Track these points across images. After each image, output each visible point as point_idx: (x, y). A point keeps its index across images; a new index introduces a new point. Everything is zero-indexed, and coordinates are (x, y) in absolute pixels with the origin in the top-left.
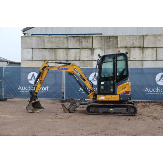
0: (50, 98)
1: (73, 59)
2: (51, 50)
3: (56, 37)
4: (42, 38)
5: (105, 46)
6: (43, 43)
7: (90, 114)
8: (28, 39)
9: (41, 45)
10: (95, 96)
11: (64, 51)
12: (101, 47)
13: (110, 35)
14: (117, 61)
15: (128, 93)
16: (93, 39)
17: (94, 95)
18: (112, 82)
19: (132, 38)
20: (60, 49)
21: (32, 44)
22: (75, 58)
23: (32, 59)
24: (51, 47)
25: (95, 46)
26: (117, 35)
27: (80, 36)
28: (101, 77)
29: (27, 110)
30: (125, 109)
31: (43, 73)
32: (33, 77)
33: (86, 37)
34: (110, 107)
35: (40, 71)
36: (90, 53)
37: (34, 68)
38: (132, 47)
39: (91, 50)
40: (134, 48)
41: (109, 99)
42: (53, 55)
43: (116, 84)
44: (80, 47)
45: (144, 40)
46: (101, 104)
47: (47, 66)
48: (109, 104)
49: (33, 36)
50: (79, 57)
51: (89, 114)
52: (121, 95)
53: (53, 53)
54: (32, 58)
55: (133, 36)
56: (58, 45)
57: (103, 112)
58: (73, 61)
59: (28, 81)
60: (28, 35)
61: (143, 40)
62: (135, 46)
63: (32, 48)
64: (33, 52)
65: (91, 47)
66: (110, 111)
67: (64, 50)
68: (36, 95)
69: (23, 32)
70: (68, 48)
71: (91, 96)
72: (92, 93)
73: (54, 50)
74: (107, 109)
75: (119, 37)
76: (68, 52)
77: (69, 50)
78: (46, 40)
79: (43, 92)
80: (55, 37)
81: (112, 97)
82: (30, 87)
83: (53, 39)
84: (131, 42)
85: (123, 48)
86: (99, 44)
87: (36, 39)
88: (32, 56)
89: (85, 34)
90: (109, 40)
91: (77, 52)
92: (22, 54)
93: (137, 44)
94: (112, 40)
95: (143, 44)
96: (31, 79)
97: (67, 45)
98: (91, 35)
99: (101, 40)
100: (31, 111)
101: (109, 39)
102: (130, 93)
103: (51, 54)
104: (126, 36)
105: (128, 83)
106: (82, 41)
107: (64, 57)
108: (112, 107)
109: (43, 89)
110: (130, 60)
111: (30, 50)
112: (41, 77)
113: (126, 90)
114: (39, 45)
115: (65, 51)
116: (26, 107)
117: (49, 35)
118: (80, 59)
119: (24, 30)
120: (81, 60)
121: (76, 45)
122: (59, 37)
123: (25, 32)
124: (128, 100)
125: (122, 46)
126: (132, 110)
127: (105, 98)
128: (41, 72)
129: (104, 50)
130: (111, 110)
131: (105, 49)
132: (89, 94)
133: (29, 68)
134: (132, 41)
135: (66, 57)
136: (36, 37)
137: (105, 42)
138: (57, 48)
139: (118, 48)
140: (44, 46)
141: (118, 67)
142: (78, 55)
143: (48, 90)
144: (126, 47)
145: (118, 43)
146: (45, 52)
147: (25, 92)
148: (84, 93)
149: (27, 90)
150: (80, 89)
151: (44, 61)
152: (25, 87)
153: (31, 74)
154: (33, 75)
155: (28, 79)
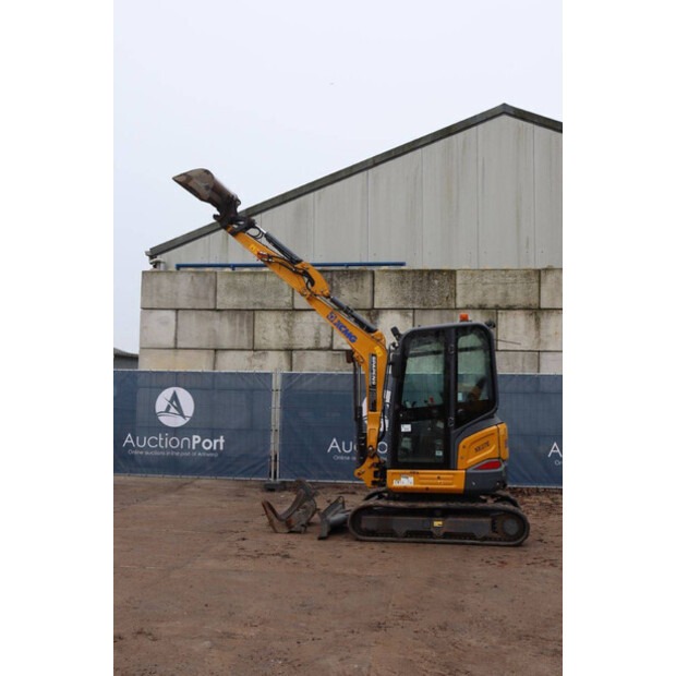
0: (229, 474)
1: (310, 343)
2: (238, 317)
3: (255, 274)
4: (208, 278)
5: (413, 302)
6: (211, 293)
7: (361, 541)
8: (165, 281)
9: (206, 298)
10: (381, 473)
12: (401, 305)
13: (430, 267)
14: (457, 350)
15: (496, 465)
16: (377, 279)
17: (377, 469)
18: (440, 425)
19: (503, 276)
20: (267, 313)
21: (176, 294)
22: (317, 342)
23: (176, 343)
24: (238, 306)
25: (381, 303)
26: (452, 268)
27: (332, 271)
28: (403, 408)
30: (487, 521)
32: (174, 403)
33: (352, 272)
34: (431, 514)
37: (177, 373)
38: (501, 305)
40: (509, 312)
41: (430, 486)
42: (242, 332)
43: (453, 432)
45: (540, 286)
46: (401, 505)
48: (431, 505)
49: (182, 269)
50: (329, 339)
51: (357, 540)
52: (470, 471)
53: (245, 325)
54: (176, 339)
55: (506, 270)
56: (259, 300)
57: (410, 534)
58: (308, 349)
59: (155, 415)
60: (166, 267)
61: (536, 284)
62: (512, 303)
63: (177, 307)
64: (179, 321)
65: (369, 306)
66: (432, 530)
67: (280, 314)
69: (151, 257)
70: (294, 310)
71: (366, 473)
72: (368, 462)
73: (247, 314)
74: (423, 521)
75: (458, 273)
76: (293, 322)
77: (298, 314)
78: (221, 283)
79: (204, 454)
80: (252, 273)
81: (439, 478)
82: (164, 437)
83: (246, 279)
84: (500, 292)
85: (474, 309)
86: (395, 296)
87: (189, 280)
88: (176, 334)
89: (349, 265)
90: (428, 284)
92: (143, 328)
93: (518, 297)
94: (436, 282)
95: (537, 298)
96: (167, 410)
97: (288, 299)
98: (369, 268)
99: (402, 282)
101: (428, 279)
102: (503, 466)
103: (238, 327)
104: (483, 270)
105: (495, 427)
106: (338, 287)
107: (280, 337)
108: (438, 513)
109: (207, 444)
110: (497, 351)
111: (171, 314)
113: (489, 452)
114: (197, 297)
115: (282, 317)
117: (234, 266)
118: (332, 345)
119: (154, 254)
120: (335, 348)
122: (265, 273)
123: (159, 258)
124: (498, 488)
125: (470, 302)
126: (511, 527)
127: (415, 483)
129: (411, 314)
130: (437, 524)
131: (414, 312)
133: (162, 373)
134: (500, 287)
135: (287, 337)
136: (189, 272)
137: (414, 288)
138: (258, 307)
139: (456, 309)
140: (215, 301)
141: (460, 372)
142: (325, 332)
143: (221, 448)
144: (482, 308)
145: (458, 292)
146: (217, 322)
147: (147, 453)
148: (342, 458)
149: (154, 449)
150: (332, 446)
151: (213, 351)
152: (145, 438)
153: (167, 393)
154: (175, 397)
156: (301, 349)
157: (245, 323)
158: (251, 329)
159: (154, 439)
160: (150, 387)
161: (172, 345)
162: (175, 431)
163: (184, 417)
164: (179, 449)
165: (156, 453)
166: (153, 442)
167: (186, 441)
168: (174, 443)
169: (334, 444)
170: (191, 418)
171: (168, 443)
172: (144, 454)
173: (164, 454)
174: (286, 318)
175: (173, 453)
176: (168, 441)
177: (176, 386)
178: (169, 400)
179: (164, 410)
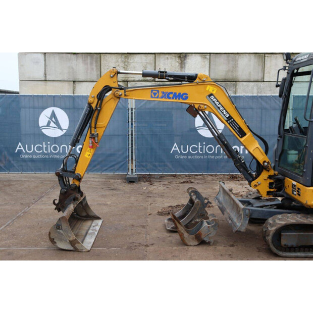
2: (89, 57)
11: (120, 60)
17: (272, 181)
23: (46, 77)
29: (52, 241)
31: (100, 110)
32: (53, 119)
35: (90, 104)
36: (178, 64)
37: (54, 97)
39: (180, 57)
42: (93, 69)
53: (94, 65)
54: (45, 74)
59: (39, 129)
64: (47, 61)
71: (262, 184)
73: (96, 56)
76: (128, 62)
77: (131, 57)
82: (46, 144)
88: (45, 71)
91: (148, 62)
92: (21, 66)
96: (48, 125)
100: (68, 247)
103: (89, 65)
110: (264, 81)
111: (41, 56)
116: (50, 233)
128: (94, 106)
131: (210, 56)
132: (254, 179)
133: (42, 96)
146: (74, 62)
147: (35, 157)
148: (181, 157)
149: (40, 154)
150: (173, 149)
151: (73, 82)
152: (32, 146)
153: (47, 112)
154: (53, 115)
155: (40, 126)
156: (133, 81)
157: (94, 63)
158: (99, 67)
159: (40, 146)
160: (34, 108)
161: (43, 78)
162: (55, 140)
163: (62, 129)
164: (58, 153)
165: (42, 156)
166: (39, 149)
167: (64, 148)
168: (55, 148)
169: (175, 147)
170: (67, 130)
171: (51, 149)
172: (32, 158)
173: (47, 157)
174: (123, 59)
175: (55, 156)
176: (50, 147)
177: (54, 106)
178: (49, 117)
179: (46, 125)
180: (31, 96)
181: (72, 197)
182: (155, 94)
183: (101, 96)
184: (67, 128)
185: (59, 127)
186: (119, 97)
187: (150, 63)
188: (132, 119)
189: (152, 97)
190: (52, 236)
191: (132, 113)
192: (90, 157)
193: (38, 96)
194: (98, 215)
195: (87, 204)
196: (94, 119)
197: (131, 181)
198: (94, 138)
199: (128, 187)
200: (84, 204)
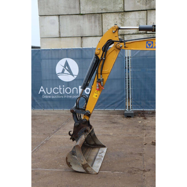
2: (93, 17)
6: (77, 5)
9: (75, 8)
11: (117, 18)
20: (109, 14)
21: (58, 6)
23: (60, 34)
24: (92, 11)
29: (69, 164)
31: (105, 60)
32: (67, 68)
35: (96, 56)
37: (67, 50)
42: (96, 26)
44: (147, 7)
47: (114, 39)
53: (97, 23)
54: (60, 32)
56: (104, 7)
59: (56, 75)
63: (59, 14)
64: (60, 21)
67: (117, 15)
68: (87, 118)
70: (124, 11)
73: (99, 15)
76: (124, 19)
77: (126, 14)
82: (62, 87)
88: (59, 29)
91: (141, 17)
92: (41, 27)
96: (63, 72)
97: (121, 6)
100: (81, 169)
103: (93, 23)
109: (88, 91)
111: (56, 18)
112: (99, 72)
114: (70, 8)
116: (67, 158)
121: (139, 4)
128: (100, 56)
133: (58, 50)
138: (104, 11)
140: (80, 9)
142: (143, 23)
146: (82, 21)
147: (53, 97)
149: (57, 95)
151: (80, 38)
152: (51, 88)
153: (62, 62)
154: (67, 64)
155: (57, 73)
156: (129, 34)
157: (97, 21)
158: (101, 25)
159: (56, 89)
160: (52, 59)
161: (58, 36)
162: (68, 84)
163: (73, 75)
164: (71, 94)
165: (58, 97)
167: (75, 90)
168: (68, 90)
171: (65, 91)
172: (51, 98)
173: (63, 97)
174: (120, 17)
175: (68, 97)
176: (65, 89)
177: (67, 57)
178: (63, 66)
179: (61, 72)
180: (50, 50)
181: (83, 129)
182: (150, 45)
183: (105, 49)
184: (77, 75)
185: (71, 74)
186: (119, 49)
187: (143, 19)
188: (128, 66)
189: (147, 47)
190: (69, 161)
191: (128, 61)
192: (97, 98)
193: (55, 49)
194: (103, 144)
195: (94, 135)
196: (100, 67)
197: (128, 116)
198: (100, 82)
199: (126, 121)
200: (92, 134)
